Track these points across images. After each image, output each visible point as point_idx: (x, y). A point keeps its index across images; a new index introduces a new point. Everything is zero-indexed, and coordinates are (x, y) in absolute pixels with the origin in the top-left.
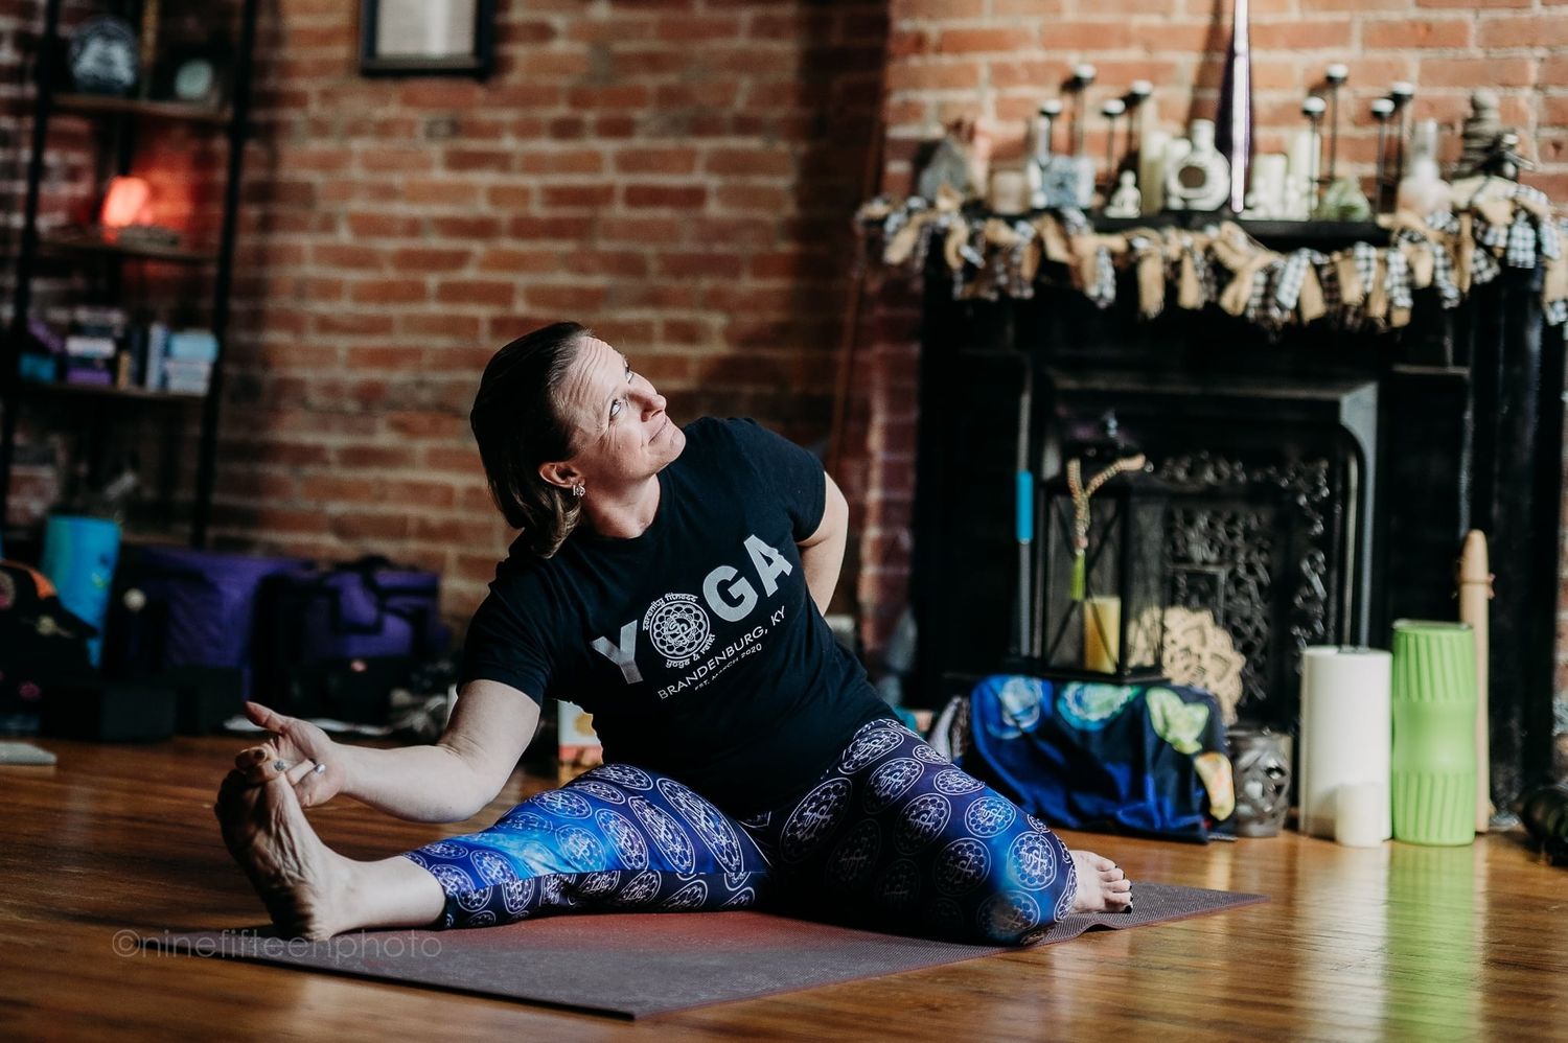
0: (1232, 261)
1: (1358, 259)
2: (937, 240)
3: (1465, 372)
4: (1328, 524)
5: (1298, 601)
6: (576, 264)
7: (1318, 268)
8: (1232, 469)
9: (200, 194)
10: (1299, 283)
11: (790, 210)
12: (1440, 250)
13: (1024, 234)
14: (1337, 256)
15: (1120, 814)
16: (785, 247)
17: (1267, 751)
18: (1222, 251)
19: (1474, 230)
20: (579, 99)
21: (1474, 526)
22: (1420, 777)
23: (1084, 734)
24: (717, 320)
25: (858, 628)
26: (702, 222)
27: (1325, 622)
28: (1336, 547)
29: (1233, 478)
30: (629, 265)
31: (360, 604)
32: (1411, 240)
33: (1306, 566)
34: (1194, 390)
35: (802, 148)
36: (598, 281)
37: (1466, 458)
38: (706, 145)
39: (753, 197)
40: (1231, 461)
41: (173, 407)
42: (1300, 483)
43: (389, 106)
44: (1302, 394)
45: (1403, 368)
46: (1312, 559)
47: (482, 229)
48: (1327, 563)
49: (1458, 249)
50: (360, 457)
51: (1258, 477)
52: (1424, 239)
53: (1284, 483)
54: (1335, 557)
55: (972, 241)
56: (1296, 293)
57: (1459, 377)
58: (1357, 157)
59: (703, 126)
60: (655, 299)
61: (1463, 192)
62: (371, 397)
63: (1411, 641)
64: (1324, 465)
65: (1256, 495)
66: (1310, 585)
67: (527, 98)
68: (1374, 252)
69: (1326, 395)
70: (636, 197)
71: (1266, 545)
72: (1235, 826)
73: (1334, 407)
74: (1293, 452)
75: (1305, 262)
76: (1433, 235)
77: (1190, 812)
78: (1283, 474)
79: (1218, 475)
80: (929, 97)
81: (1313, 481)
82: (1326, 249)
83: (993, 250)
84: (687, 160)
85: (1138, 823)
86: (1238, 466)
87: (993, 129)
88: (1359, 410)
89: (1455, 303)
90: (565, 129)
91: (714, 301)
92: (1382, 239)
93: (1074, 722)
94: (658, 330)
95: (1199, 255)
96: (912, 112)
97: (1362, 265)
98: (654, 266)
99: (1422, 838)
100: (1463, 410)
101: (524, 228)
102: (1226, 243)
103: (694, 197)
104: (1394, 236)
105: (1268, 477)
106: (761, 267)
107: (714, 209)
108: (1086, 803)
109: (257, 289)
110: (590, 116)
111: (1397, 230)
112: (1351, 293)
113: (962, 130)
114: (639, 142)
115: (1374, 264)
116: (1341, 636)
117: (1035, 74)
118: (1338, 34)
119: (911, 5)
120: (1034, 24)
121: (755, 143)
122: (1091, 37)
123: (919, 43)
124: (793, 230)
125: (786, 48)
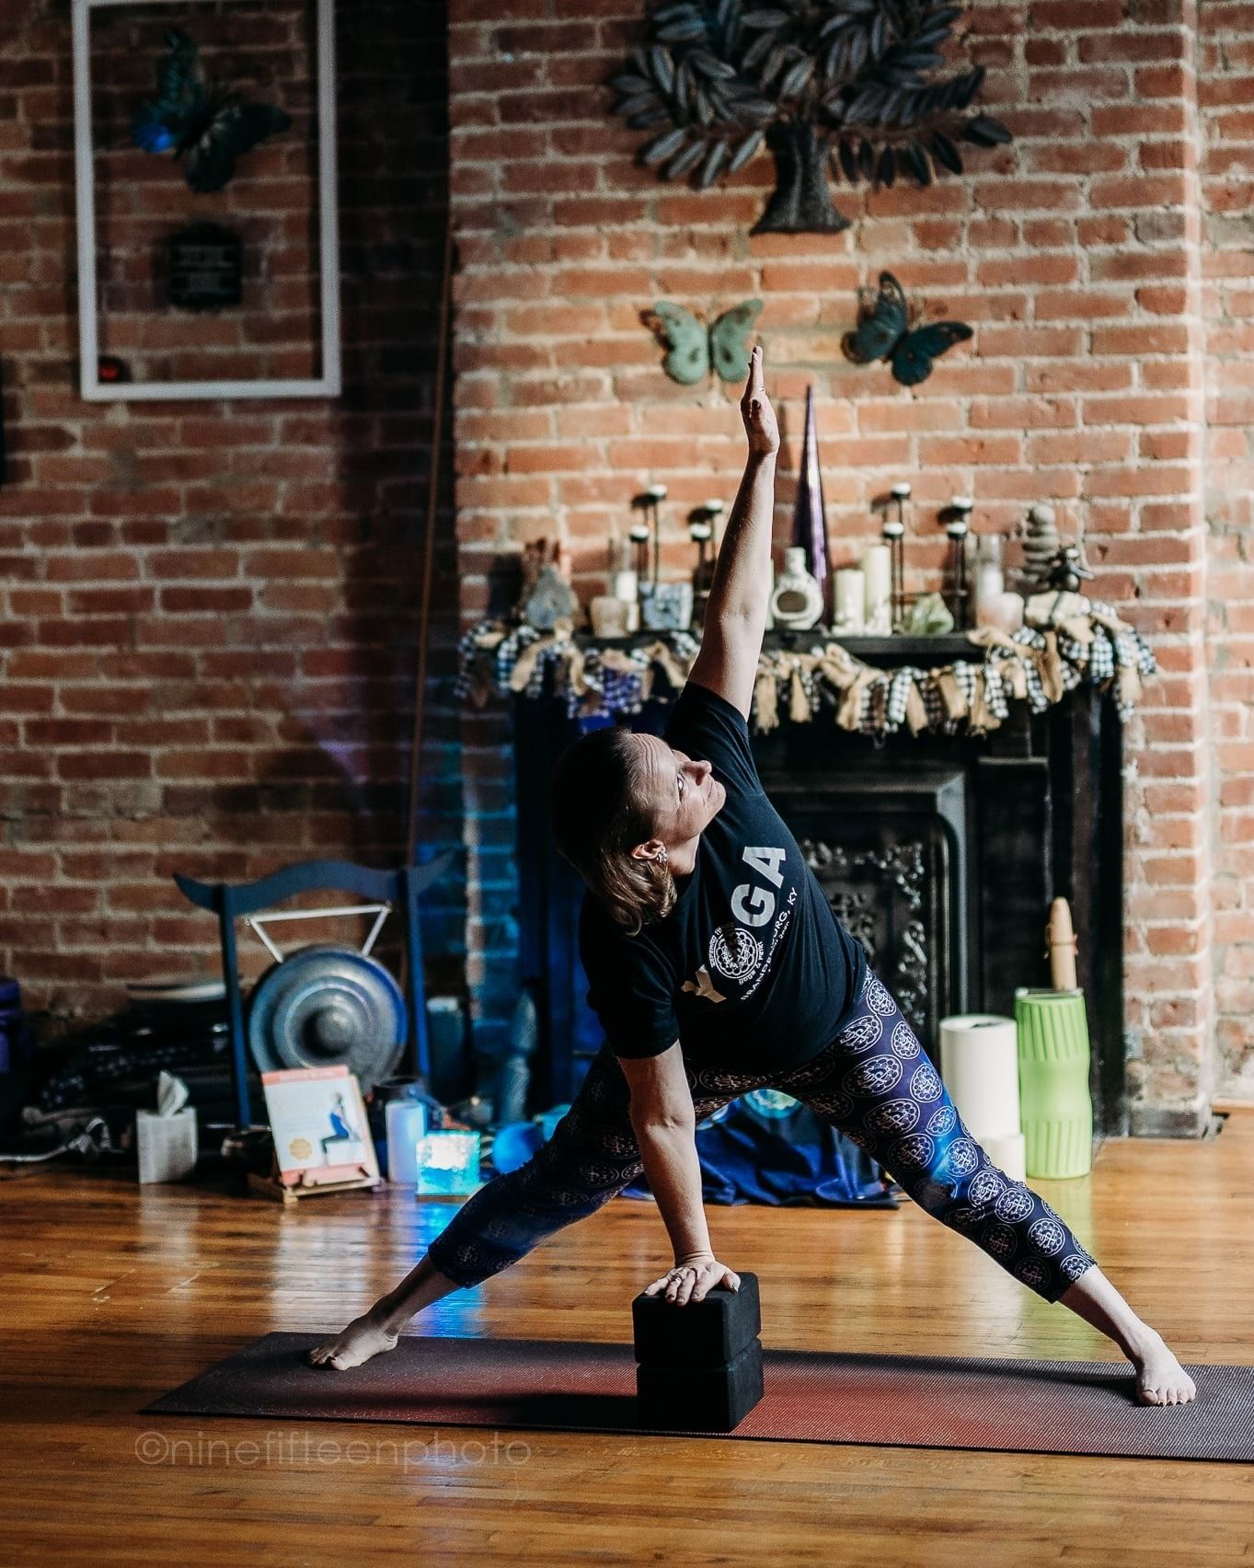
0: (842, 681)
1: (959, 677)
2: (553, 668)
3: (1043, 761)
4: (925, 898)
5: (903, 968)
6: (116, 667)
7: (917, 682)
8: (834, 853)
10: (905, 699)
11: (341, 609)
12: (1029, 664)
13: (639, 660)
14: (936, 672)
15: (818, 1190)
16: (339, 645)
18: (831, 672)
19: (1059, 647)
20: (103, 504)
21: (1057, 894)
22: (1049, 1124)
23: (774, 1122)
24: (273, 718)
25: (465, 1006)
26: (250, 622)
27: (927, 984)
28: (934, 919)
29: (835, 863)
30: (173, 666)
32: (1002, 656)
33: (908, 938)
34: (799, 789)
35: (349, 550)
36: (143, 683)
37: (1048, 837)
38: (246, 548)
39: (300, 598)
40: (831, 847)
42: (898, 864)
44: (900, 788)
45: (985, 760)
46: (912, 929)
48: (927, 933)
49: (1046, 664)
51: (859, 861)
52: (1014, 655)
53: (883, 865)
54: (934, 927)
55: (589, 668)
56: (903, 709)
57: (1040, 766)
58: (922, 563)
59: (240, 530)
60: (205, 699)
61: (1040, 607)
63: (1036, 1011)
64: (919, 847)
65: (857, 876)
66: (911, 952)
68: (973, 670)
69: (921, 788)
70: (174, 600)
71: (869, 920)
73: (931, 798)
74: (889, 838)
75: (908, 679)
76: (1022, 650)
77: (872, 1181)
78: (882, 857)
79: (821, 860)
80: (500, 513)
81: (909, 861)
82: (925, 666)
83: (610, 675)
84: (228, 564)
85: (834, 1197)
86: (839, 851)
87: (575, 545)
88: (951, 800)
89: (1043, 709)
90: (91, 535)
91: (268, 698)
92: (976, 655)
93: (761, 1111)
94: (211, 727)
95: (807, 674)
96: (483, 528)
97: (964, 681)
98: (200, 667)
99: (1052, 1174)
100: (1044, 794)
101: (55, 634)
102: (833, 664)
103: (239, 599)
104: (987, 654)
105: (868, 860)
106: (315, 664)
107: (259, 610)
108: (777, 1179)
110: (117, 522)
111: (990, 646)
112: (957, 709)
113: (545, 549)
114: (173, 546)
115: (974, 680)
117: (605, 491)
118: (897, 452)
119: (475, 427)
120: (601, 443)
121: (298, 546)
122: (659, 456)
123: (486, 462)
124: (346, 628)
125: (323, 452)
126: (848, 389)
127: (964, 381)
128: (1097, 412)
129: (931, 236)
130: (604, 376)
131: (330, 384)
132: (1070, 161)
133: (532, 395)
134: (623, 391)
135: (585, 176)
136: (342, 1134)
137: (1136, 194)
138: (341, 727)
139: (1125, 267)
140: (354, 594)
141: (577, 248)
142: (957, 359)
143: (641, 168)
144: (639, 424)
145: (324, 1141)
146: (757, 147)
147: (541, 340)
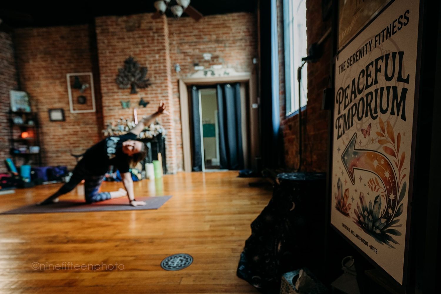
2: (109, 133)
7: (144, 133)
9: (34, 133)
11: (97, 132)
12: (154, 132)
13: (117, 132)
16: (97, 135)
17: (144, 173)
19: (157, 130)
20: (74, 123)
21: (159, 152)
24: (92, 142)
26: (89, 133)
30: (82, 137)
31: (57, 170)
32: (152, 131)
36: (79, 139)
37: (158, 147)
38: (88, 126)
39: (93, 131)
41: (35, 155)
43: (54, 124)
45: (152, 141)
47: (66, 135)
49: (156, 132)
50: (57, 157)
55: (112, 133)
59: (87, 124)
60: (85, 140)
62: (57, 151)
67: (69, 123)
70: (81, 131)
72: (141, 180)
80: (108, 121)
84: (86, 128)
87: (114, 123)
88: (149, 145)
89: (156, 136)
90: (74, 125)
91: (91, 140)
92: (149, 131)
96: (106, 122)
97: (148, 133)
99: (157, 178)
101: (71, 135)
103: (87, 131)
109: (43, 142)
110: (76, 124)
113: (111, 124)
114: (81, 126)
116: (149, 162)
117: (118, 118)
120: (116, 114)
121: (93, 126)
122: (122, 115)
123: (106, 116)
125: (94, 118)
126: (139, 108)
127: (150, 107)
129: (146, 94)
130: (117, 108)
131: (94, 110)
132: (158, 87)
133: (110, 110)
134: (119, 109)
135: (113, 89)
137: (164, 90)
139: (164, 97)
141: (113, 96)
142: (148, 106)
143: (119, 88)
144: (120, 112)
146: (129, 86)
147: (111, 104)
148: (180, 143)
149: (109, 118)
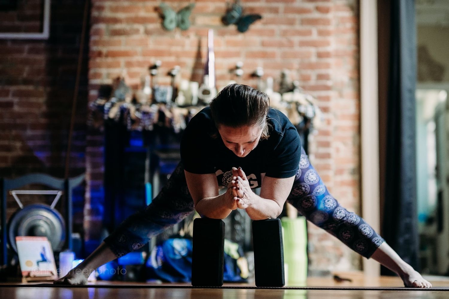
2: (124, 112)
11: (44, 108)
16: (43, 121)
19: (295, 107)
24: (18, 144)
25: (82, 236)
26: (12, 112)
35: (49, 89)
38: (13, 88)
39: (31, 105)
55: (137, 110)
80: (104, 71)
83: (145, 113)
84: (6, 93)
96: (97, 75)
103: (9, 105)
106: (34, 127)
107: (16, 108)
117: (140, 64)
118: (237, 55)
119: (96, 43)
120: (139, 49)
121: (31, 88)
122: (158, 54)
123: (100, 54)
124: (45, 115)
125: (41, 58)
126: (222, 34)
127: (260, 33)
128: (303, 44)
130: (141, 28)
131: (45, 34)
133: (116, 33)
134: (148, 32)
136: (44, 260)
138: (42, 148)
140: (50, 103)
144: (152, 43)
145: (38, 263)
147: (120, 15)
148: (351, 165)
149: (110, 60)
